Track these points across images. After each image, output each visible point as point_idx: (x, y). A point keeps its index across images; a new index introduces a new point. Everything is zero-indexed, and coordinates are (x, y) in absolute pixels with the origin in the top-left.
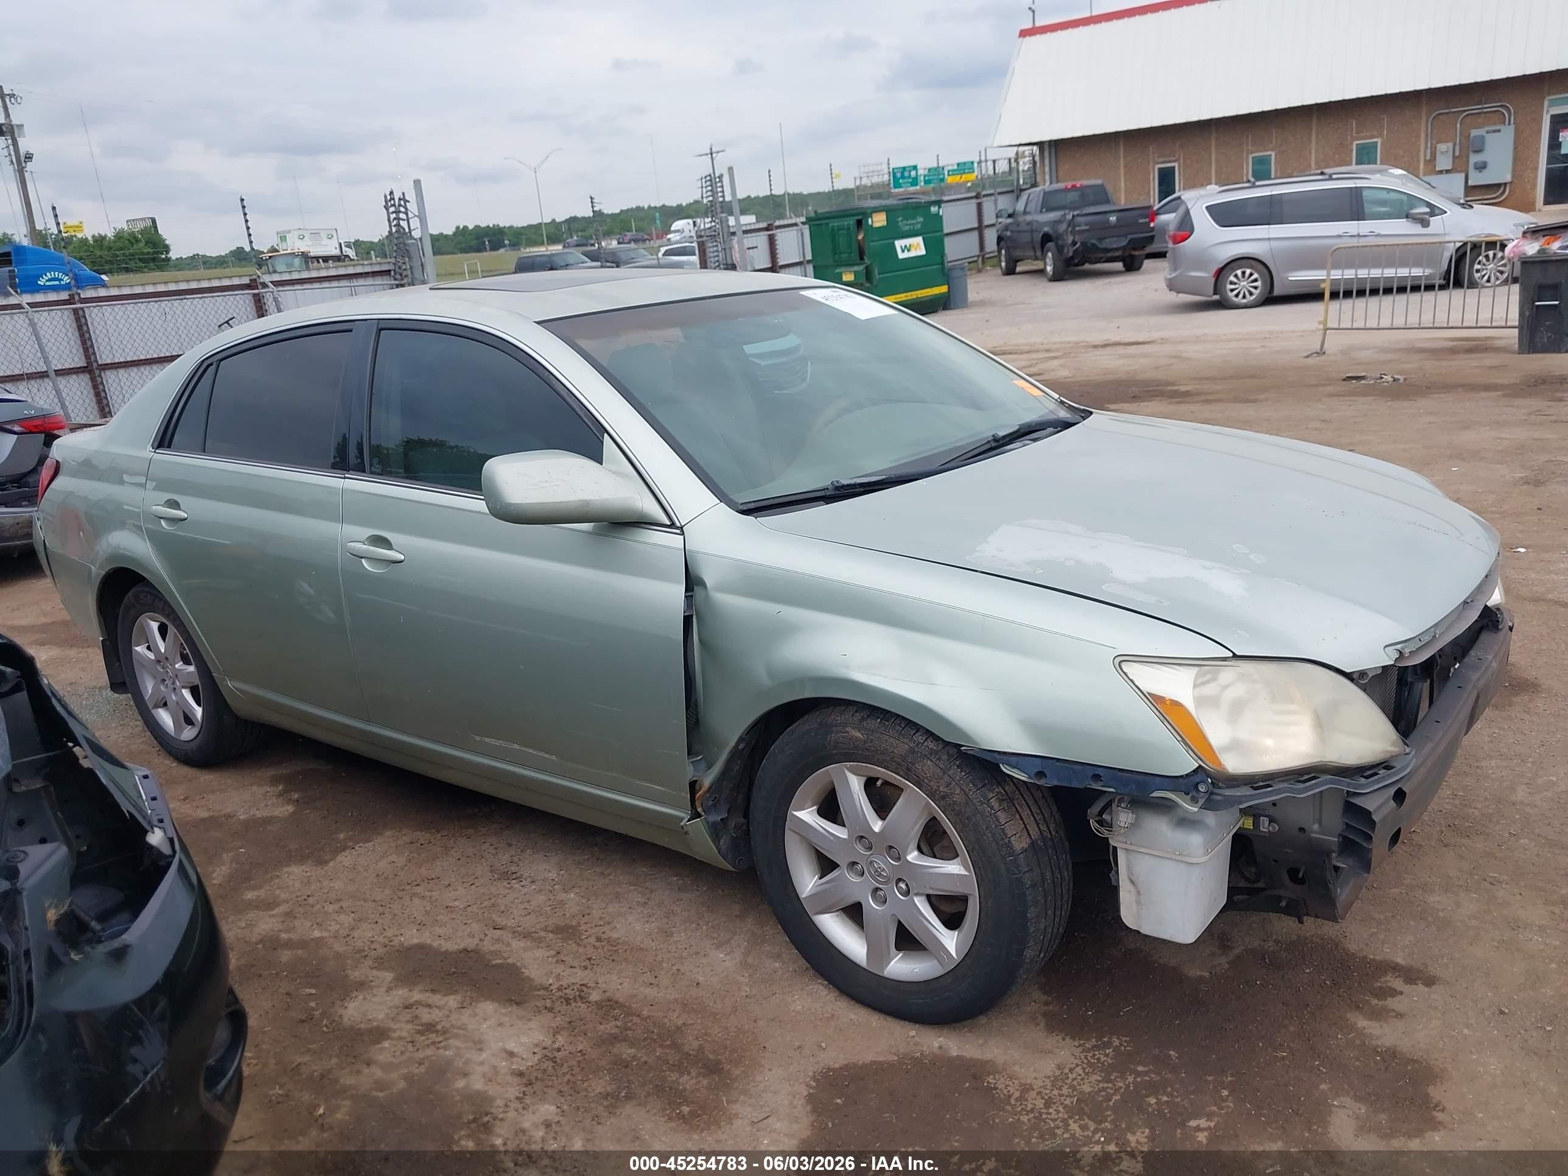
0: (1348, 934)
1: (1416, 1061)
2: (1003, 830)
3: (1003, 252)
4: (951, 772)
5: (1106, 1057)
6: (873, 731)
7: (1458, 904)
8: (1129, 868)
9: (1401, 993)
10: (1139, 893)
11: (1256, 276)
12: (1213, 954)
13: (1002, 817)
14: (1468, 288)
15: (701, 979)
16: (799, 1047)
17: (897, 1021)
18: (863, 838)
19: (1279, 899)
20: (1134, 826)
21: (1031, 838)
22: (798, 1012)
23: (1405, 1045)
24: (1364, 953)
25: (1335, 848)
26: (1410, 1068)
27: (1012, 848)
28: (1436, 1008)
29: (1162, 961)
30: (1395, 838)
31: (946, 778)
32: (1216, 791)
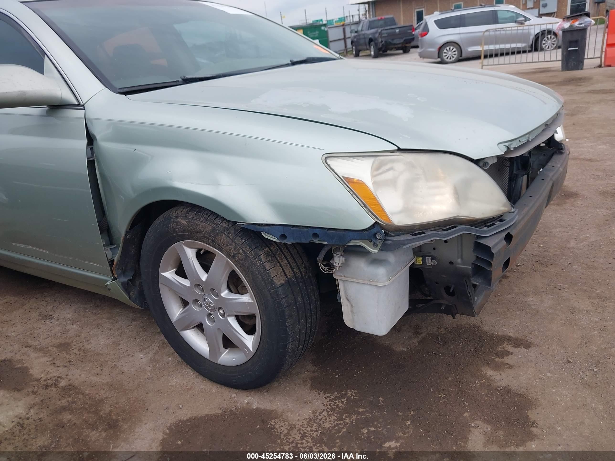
0: (484, 322)
1: (521, 395)
2: (268, 273)
3: (354, 47)
4: (236, 240)
5: (342, 404)
6: (192, 219)
7: (542, 301)
8: (345, 291)
9: (512, 353)
10: (352, 306)
11: (455, 49)
12: (411, 337)
13: (268, 266)
14: (540, 51)
15: (125, 369)
16: (167, 408)
17: (227, 388)
18: (198, 284)
19: (440, 305)
20: (345, 265)
21: (287, 277)
22: (173, 386)
23: (514, 385)
24: (492, 332)
25: (470, 272)
26: (516, 399)
27: (274, 284)
28: (532, 361)
29: (381, 343)
30: (507, 264)
31: (234, 244)
32: (388, 238)
